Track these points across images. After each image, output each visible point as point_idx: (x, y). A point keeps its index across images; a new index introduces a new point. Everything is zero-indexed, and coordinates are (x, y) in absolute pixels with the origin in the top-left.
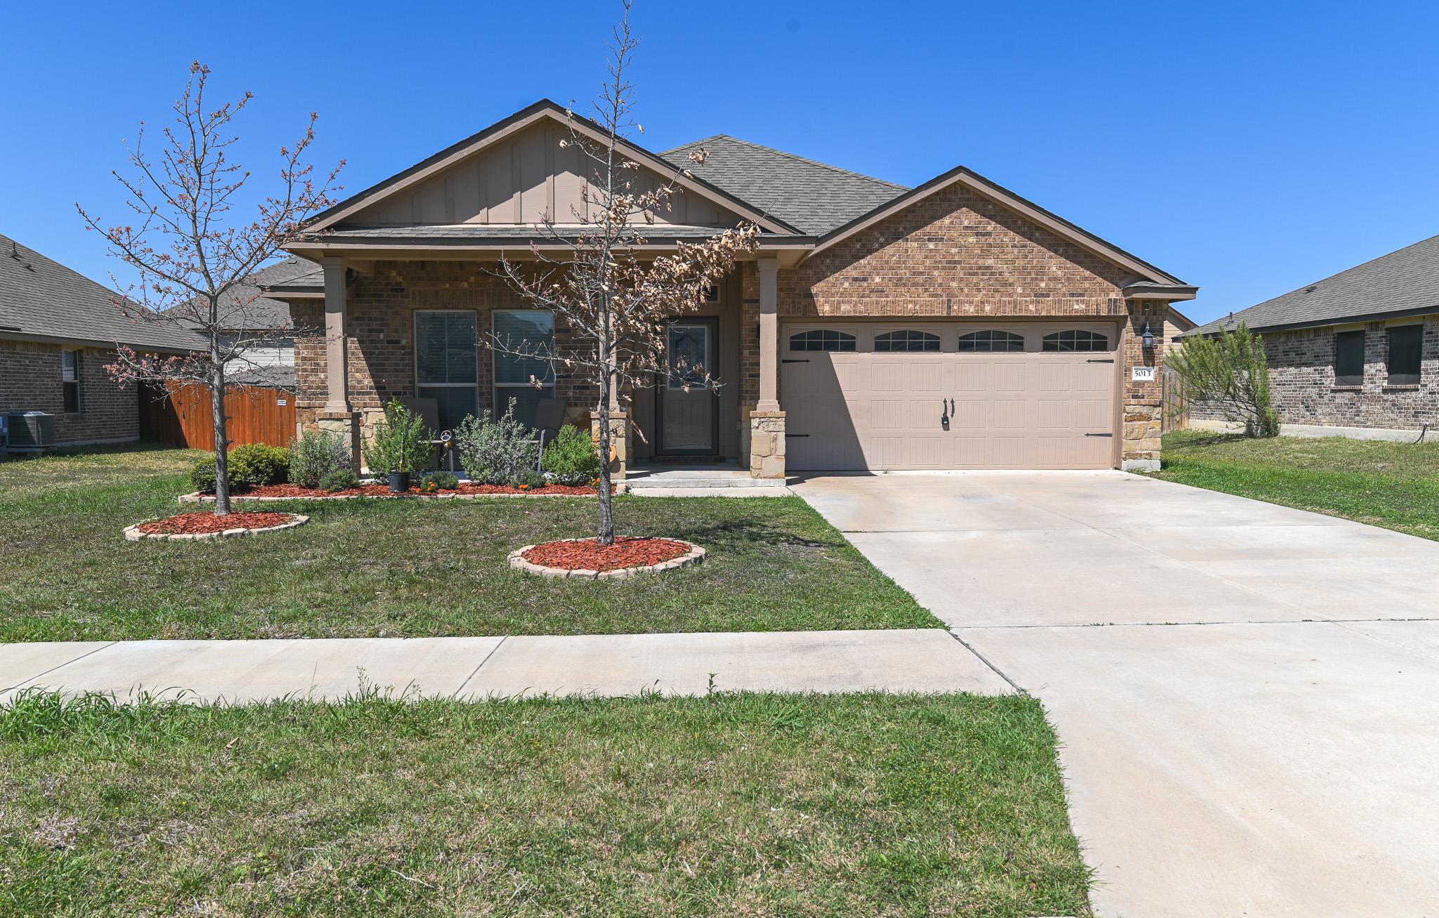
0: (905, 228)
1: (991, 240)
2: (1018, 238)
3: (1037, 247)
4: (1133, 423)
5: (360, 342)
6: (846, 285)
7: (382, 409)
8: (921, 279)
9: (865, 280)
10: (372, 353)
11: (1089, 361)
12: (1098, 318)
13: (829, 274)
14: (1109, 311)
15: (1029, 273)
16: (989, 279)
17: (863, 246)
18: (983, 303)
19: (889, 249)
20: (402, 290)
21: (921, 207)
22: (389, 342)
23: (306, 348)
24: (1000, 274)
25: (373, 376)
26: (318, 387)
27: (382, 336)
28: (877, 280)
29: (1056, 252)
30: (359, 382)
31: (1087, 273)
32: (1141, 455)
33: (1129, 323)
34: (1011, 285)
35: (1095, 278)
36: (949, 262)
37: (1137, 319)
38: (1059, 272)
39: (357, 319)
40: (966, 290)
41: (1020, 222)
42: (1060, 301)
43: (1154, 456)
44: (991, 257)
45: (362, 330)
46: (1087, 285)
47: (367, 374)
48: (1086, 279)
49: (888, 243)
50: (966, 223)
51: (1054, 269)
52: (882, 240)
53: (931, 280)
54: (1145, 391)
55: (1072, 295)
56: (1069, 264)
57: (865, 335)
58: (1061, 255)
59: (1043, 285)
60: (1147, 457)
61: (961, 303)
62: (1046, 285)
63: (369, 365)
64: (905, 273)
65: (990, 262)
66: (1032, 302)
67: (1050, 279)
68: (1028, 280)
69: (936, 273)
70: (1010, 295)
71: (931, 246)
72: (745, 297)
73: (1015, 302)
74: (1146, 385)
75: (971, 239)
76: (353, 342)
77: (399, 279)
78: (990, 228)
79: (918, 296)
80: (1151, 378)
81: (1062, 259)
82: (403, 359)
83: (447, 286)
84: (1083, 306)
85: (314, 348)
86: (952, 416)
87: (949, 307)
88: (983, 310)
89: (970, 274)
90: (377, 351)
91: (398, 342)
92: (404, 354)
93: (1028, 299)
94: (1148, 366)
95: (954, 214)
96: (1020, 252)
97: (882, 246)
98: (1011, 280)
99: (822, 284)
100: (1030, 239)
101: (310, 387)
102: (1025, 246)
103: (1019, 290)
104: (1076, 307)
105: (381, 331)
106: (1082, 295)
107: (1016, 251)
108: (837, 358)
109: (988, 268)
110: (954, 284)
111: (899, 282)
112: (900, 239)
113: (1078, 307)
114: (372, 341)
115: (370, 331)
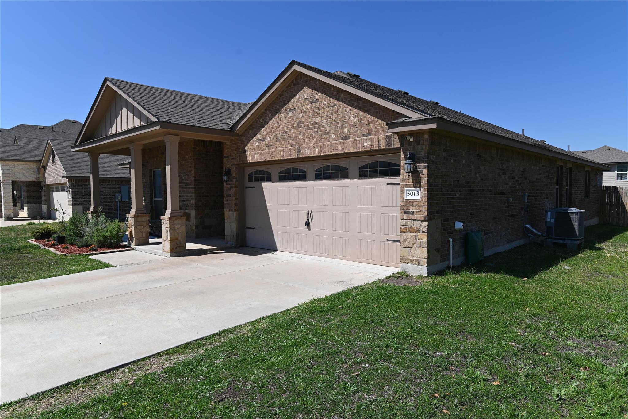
0: (279, 106)
1: (318, 105)
2: (332, 100)
3: (343, 105)
4: (406, 234)
6: (257, 144)
8: (286, 136)
9: (264, 140)
11: (388, 184)
12: (380, 152)
13: (251, 139)
14: (387, 145)
15: (338, 123)
16: (317, 131)
17: (263, 120)
18: (314, 147)
19: (273, 121)
21: (286, 91)
24: (323, 126)
28: (269, 139)
29: (353, 106)
31: (372, 118)
32: (412, 261)
33: (402, 153)
34: (328, 133)
35: (377, 121)
36: (299, 123)
37: (407, 150)
38: (355, 120)
40: (306, 140)
41: (332, 89)
42: (356, 141)
43: (421, 263)
44: (318, 116)
46: (372, 126)
48: (371, 122)
49: (273, 116)
50: (306, 96)
51: (352, 118)
52: (270, 115)
53: (290, 137)
54: (414, 208)
55: (364, 135)
56: (361, 113)
57: (275, 171)
58: (356, 108)
59: (346, 130)
60: (416, 263)
61: (304, 148)
62: (348, 131)
64: (279, 133)
65: (317, 119)
66: (340, 144)
67: (350, 126)
68: (338, 129)
69: (292, 131)
70: (328, 140)
71: (290, 114)
72: (225, 155)
73: (330, 145)
74: (415, 203)
75: (308, 106)
78: (317, 97)
79: (286, 147)
80: (418, 198)
81: (357, 111)
84: (370, 143)
86: (312, 221)
87: (299, 152)
88: (314, 152)
89: (308, 129)
93: (337, 142)
94: (416, 187)
95: (300, 92)
96: (333, 110)
97: (270, 119)
98: (328, 130)
99: (249, 145)
100: (338, 100)
102: (335, 105)
103: (333, 136)
104: (365, 144)
106: (369, 135)
107: (331, 109)
108: (265, 185)
109: (316, 123)
110: (301, 137)
111: (278, 139)
112: (277, 113)
113: (367, 145)
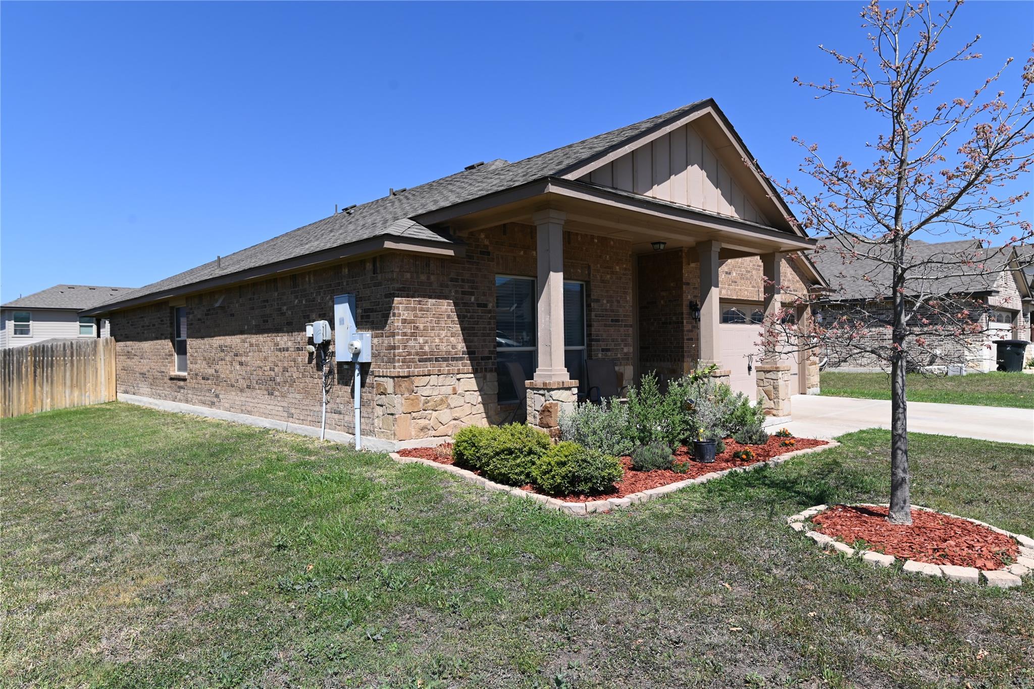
4: (812, 366)
5: (455, 304)
7: (472, 375)
10: (465, 317)
14: (804, 301)
20: (488, 253)
22: (479, 305)
23: (406, 309)
25: (465, 340)
26: (417, 354)
27: (473, 299)
28: (734, 274)
30: (454, 347)
31: (797, 277)
33: (809, 309)
35: (800, 281)
38: (790, 277)
39: (452, 280)
42: (791, 294)
43: (817, 385)
45: (456, 292)
46: (797, 283)
47: (461, 338)
48: (797, 280)
56: (793, 272)
59: (786, 283)
60: (815, 387)
63: (462, 329)
69: (754, 272)
76: (449, 305)
77: (487, 242)
81: (791, 269)
82: (489, 323)
83: (522, 253)
84: (797, 297)
85: (414, 309)
90: (469, 314)
91: (485, 306)
92: (490, 319)
101: (409, 354)
105: (472, 294)
114: (465, 304)
115: (464, 293)
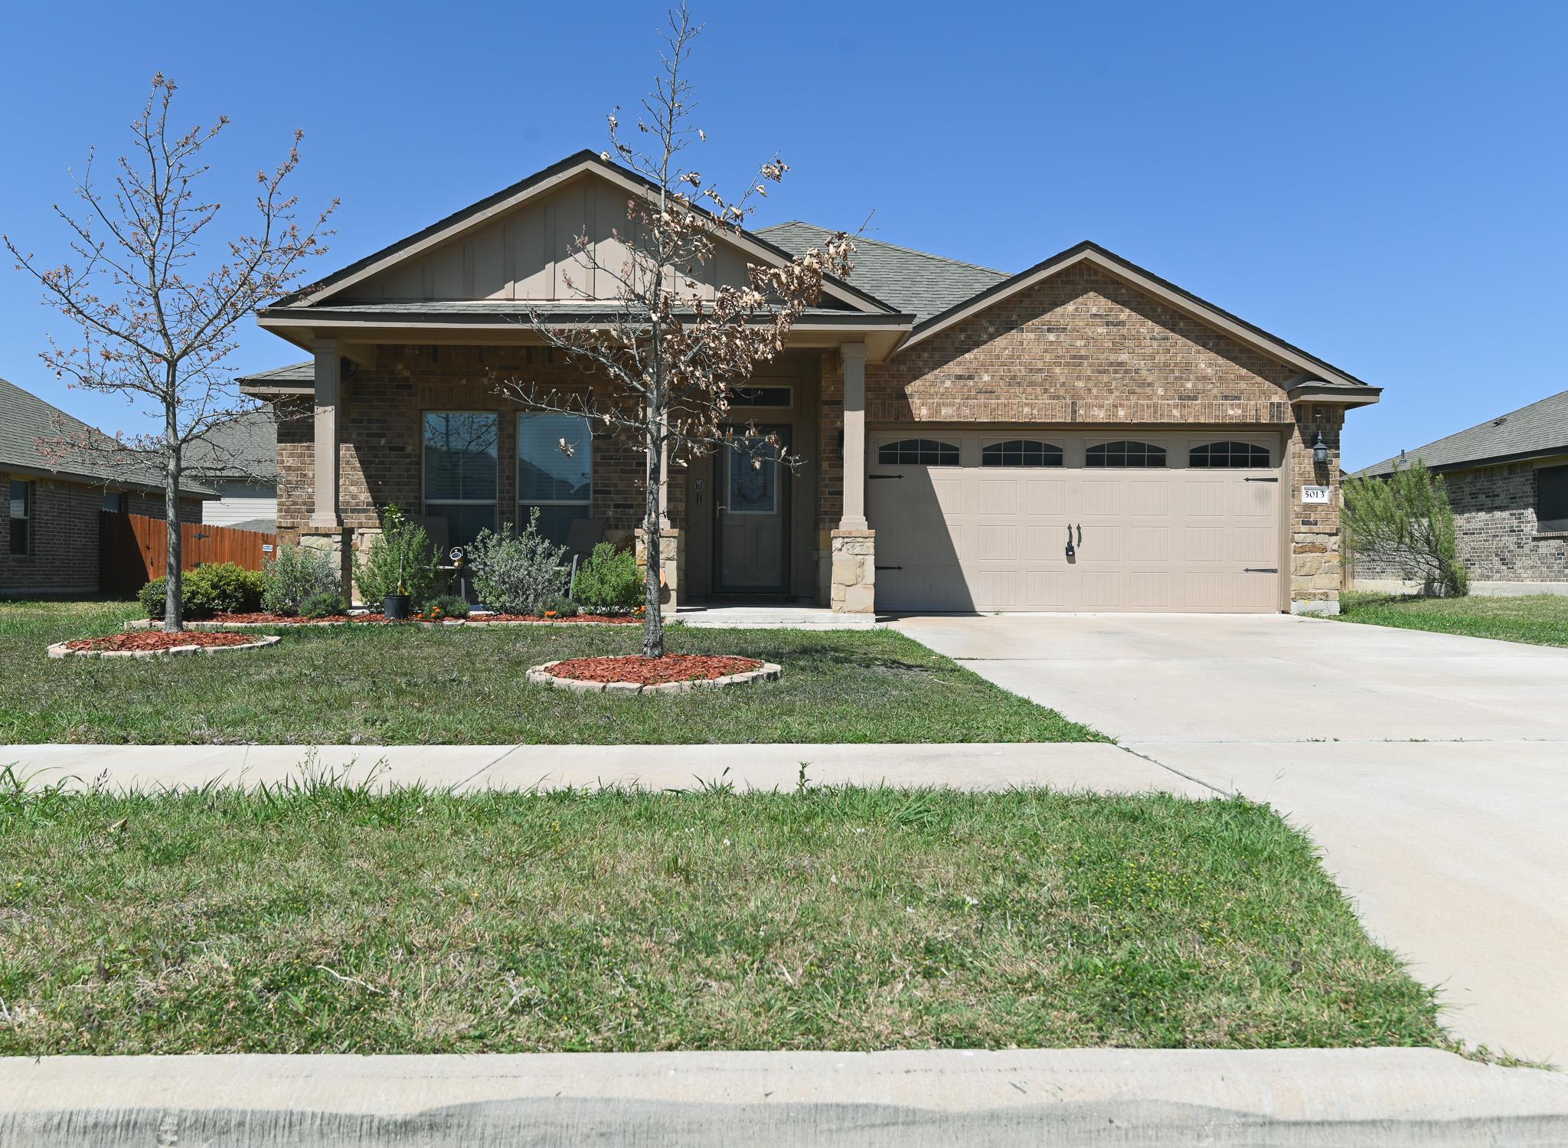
0: (1019, 316)
1: (1124, 331)
2: (1158, 329)
3: (1181, 340)
4: (1304, 555)
5: (357, 449)
6: (948, 384)
7: (380, 531)
8: (1038, 377)
9: (970, 377)
10: (370, 463)
11: (1247, 480)
12: (1257, 427)
13: (926, 370)
14: (1272, 417)
15: (1172, 371)
16: (1123, 378)
17: (969, 337)
18: (1115, 406)
19: (1000, 342)
20: (410, 387)
21: (1039, 290)
22: (391, 449)
23: (292, 455)
24: (1137, 371)
25: (371, 490)
26: (304, 503)
27: (383, 441)
28: (986, 378)
29: (1204, 346)
30: (354, 497)
31: (1244, 372)
32: (1314, 595)
33: (1296, 433)
34: (1149, 385)
35: (1253, 378)
36: (1074, 357)
37: (1306, 428)
38: (1209, 370)
39: (353, 421)
40: (1094, 391)
41: (1159, 310)
42: (1210, 405)
43: (1331, 597)
44: (1126, 351)
45: (359, 435)
46: (1243, 385)
47: (365, 486)
48: (1242, 378)
49: (999, 333)
50: (1094, 310)
51: (1203, 366)
52: (991, 330)
53: (1051, 378)
54: (1318, 516)
55: (1226, 398)
56: (1221, 361)
57: (972, 446)
58: (1211, 350)
59: (1189, 385)
60: (1322, 597)
61: (1088, 406)
62: (1193, 386)
63: (367, 477)
64: (1020, 370)
65: (1124, 357)
66: (1176, 406)
67: (1197, 379)
68: (1171, 379)
69: (1057, 370)
70: (1149, 397)
71: (1052, 337)
72: (825, 398)
73: (1155, 406)
74: (1319, 508)
75: (1100, 330)
76: (348, 449)
77: (406, 374)
78: (1123, 317)
79: (1036, 398)
80: (1325, 500)
81: (1213, 355)
82: (407, 470)
83: (464, 382)
84: (1240, 412)
85: (302, 455)
86: (1079, 545)
87: (1074, 412)
88: (1115, 415)
89: (1099, 372)
90: (376, 460)
91: (402, 449)
92: (409, 464)
93: (1170, 402)
94: (1320, 484)
95: (1080, 300)
96: (1160, 346)
97: (992, 337)
98: (1149, 380)
99: (918, 382)
100: (1173, 330)
101: (295, 503)
102: (1166, 339)
103: (1161, 392)
104: (1231, 412)
105: (382, 436)
106: (1238, 398)
107: (1155, 344)
108: (936, 473)
109: (1121, 364)
110: (1080, 384)
111: (1013, 381)
112: (1013, 329)
113: (1233, 413)
114: (371, 448)
115: (369, 435)
